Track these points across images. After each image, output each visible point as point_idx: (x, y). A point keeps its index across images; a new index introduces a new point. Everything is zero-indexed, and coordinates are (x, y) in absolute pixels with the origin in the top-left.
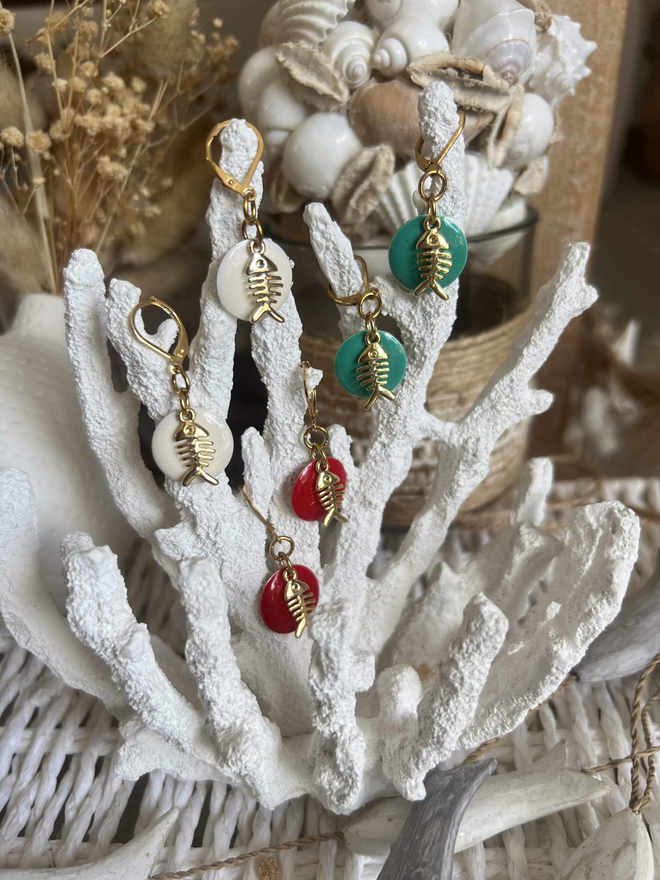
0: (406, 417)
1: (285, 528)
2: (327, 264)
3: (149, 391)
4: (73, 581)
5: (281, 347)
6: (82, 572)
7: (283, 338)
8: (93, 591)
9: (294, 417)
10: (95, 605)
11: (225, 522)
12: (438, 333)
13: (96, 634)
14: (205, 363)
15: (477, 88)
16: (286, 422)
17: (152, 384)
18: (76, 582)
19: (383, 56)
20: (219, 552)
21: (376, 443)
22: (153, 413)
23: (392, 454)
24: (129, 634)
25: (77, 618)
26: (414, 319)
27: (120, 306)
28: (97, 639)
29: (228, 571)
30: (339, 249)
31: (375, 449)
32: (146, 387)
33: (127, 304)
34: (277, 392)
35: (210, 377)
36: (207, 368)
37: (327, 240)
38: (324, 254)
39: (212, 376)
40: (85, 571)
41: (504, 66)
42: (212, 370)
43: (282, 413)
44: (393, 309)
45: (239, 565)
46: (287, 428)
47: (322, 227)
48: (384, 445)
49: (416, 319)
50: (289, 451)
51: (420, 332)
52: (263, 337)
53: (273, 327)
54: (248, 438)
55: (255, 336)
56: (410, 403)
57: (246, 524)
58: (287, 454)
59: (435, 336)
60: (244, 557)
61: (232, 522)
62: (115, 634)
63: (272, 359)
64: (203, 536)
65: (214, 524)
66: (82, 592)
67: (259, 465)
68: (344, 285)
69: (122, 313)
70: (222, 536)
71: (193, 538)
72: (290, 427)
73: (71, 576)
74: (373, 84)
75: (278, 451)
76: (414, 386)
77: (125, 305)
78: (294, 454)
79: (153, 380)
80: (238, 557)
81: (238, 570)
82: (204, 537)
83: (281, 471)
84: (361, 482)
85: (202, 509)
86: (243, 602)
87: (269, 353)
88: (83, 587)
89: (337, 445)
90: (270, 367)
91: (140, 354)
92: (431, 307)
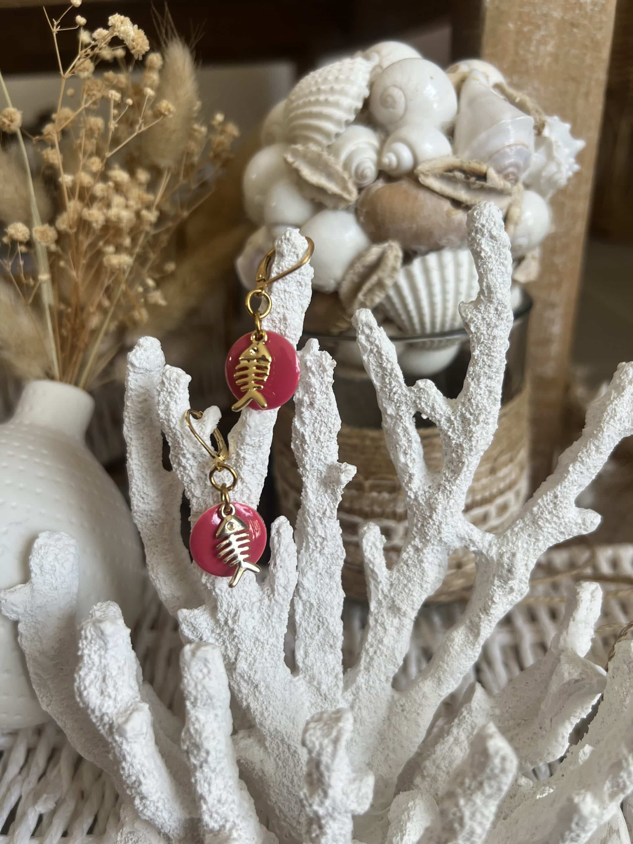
0: (441, 523)
1: (308, 624)
2: (371, 366)
3: (187, 472)
4: (83, 649)
5: (318, 440)
6: (93, 641)
7: (320, 432)
8: (101, 662)
9: (326, 510)
10: (101, 677)
11: (244, 610)
12: (477, 441)
13: (97, 708)
14: (241, 449)
15: (482, 189)
16: (318, 514)
17: (190, 465)
18: (86, 652)
19: (390, 159)
20: (236, 640)
21: (409, 546)
22: (189, 493)
23: (425, 560)
24: (129, 712)
25: (82, 688)
26: (454, 424)
27: (169, 390)
28: (97, 713)
29: (243, 661)
30: (383, 352)
31: (408, 553)
32: (185, 468)
33: (176, 388)
34: (311, 484)
35: (244, 463)
36: (242, 455)
37: (371, 343)
38: (368, 356)
39: (246, 462)
40: (95, 640)
41: (506, 168)
42: (247, 456)
43: (315, 505)
44: (433, 413)
45: (255, 656)
46: (317, 520)
47: (367, 331)
48: (417, 550)
49: (456, 425)
50: (318, 545)
51: (459, 438)
52: (302, 430)
53: (313, 421)
54: (277, 526)
55: (295, 427)
56: (446, 509)
57: (266, 615)
58: (317, 547)
59: (474, 443)
60: (260, 649)
61: (251, 611)
62: (116, 710)
63: (309, 451)
64: (222, 620)
65: (233, 611)
66: (90, 662)
67: (285, 555)
68: (386, 387)
69: (171, 397)
70: (240, 624)
71: (212, 623)
72: (320, 519)
73: (83, 644)
74: (380, 184)
75: (308, 543)
76: (450, 492)
77: (173, 389)
78: (324, 548)
79: (191, 462)
80: (254, 649)
81: (252, 662)
82: (223, 623)
83: (309, 564)
84: (392, 585)
85: (223, 594)
86: (255, 696)
87: (306, 446)
88: (92, 657)
89: (370, 544)
90: (306, 459)
91: (182, 435)
92: (471, 414)
